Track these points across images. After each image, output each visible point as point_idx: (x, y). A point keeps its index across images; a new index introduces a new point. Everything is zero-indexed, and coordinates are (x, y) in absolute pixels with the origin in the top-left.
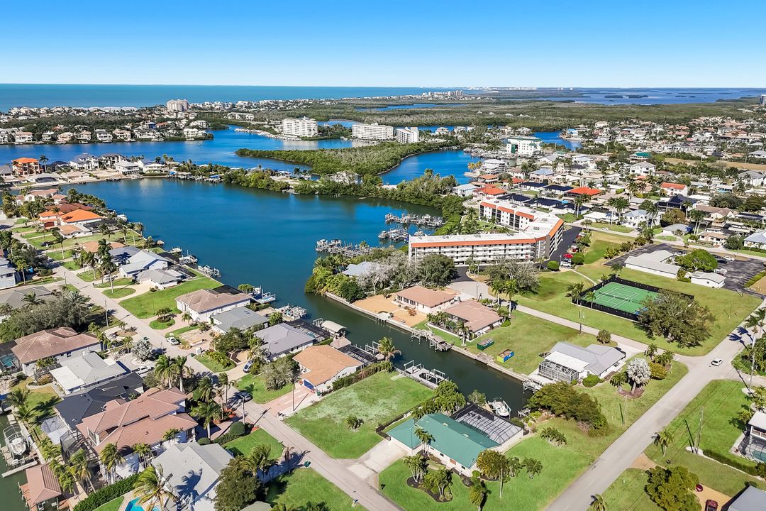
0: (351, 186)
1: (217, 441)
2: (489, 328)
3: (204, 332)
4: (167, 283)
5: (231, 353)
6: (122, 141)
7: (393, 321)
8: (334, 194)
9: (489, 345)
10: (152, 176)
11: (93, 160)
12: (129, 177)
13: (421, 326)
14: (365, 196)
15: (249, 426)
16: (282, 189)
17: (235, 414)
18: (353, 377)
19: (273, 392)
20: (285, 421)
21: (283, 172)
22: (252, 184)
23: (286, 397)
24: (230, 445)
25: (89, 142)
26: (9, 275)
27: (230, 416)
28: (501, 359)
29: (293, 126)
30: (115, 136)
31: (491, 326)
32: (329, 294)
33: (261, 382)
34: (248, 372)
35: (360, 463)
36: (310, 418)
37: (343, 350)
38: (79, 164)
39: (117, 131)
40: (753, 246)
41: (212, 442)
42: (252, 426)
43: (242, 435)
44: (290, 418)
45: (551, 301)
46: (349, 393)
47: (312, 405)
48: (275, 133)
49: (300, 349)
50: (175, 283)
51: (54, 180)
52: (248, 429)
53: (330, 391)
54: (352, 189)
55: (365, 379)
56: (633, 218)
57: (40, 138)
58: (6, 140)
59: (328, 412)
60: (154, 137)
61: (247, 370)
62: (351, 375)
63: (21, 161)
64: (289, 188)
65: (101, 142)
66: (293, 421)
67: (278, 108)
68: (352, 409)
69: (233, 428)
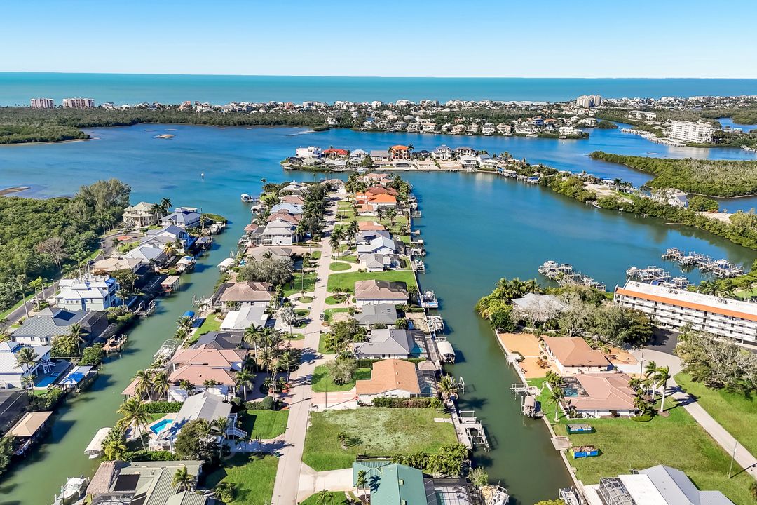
0: (663, 207)
2: (610, 414)
4: (374, 268)
6: (501, 135)
7: (515, 365)
8: (641, 214)
9: (584, 432)
10: (486, 171)
11: (448, 151)
12: (466, 169)
13: (538, 382)
15: (280, 404)
16: (586, 199)
17: (288, 391)
18: (400, 401)
20: (311, 413)
21: (607, 181)
22: (562, 190)
23: (336, 394)
25: (474, 134)
26: (290, 236)
27: (284, 391)
28: (572, 453)
29: (683, 129)
30: (497, 130)
31: (615, 413)
35: (314, 476)
36: (330, 420)
38: (437, 154)
39: (500, 126)
42: (287, 406)
43: (270, 409)
44: (317, 413)
46: (383, 414)
47: (344, 411)
48: (661, 136)
50: (382, 270)
51: (408, 165)
53: (370, 406)
54: (664, 210)
55: (411, 409)
57: (440, 129)
58: (416, 129)
59: (347, 422)
60: (530, 133)
62: (397, 398)
63: (395, 148)
65: (483, 134)
66: (317, 416)
68: (367, 429)
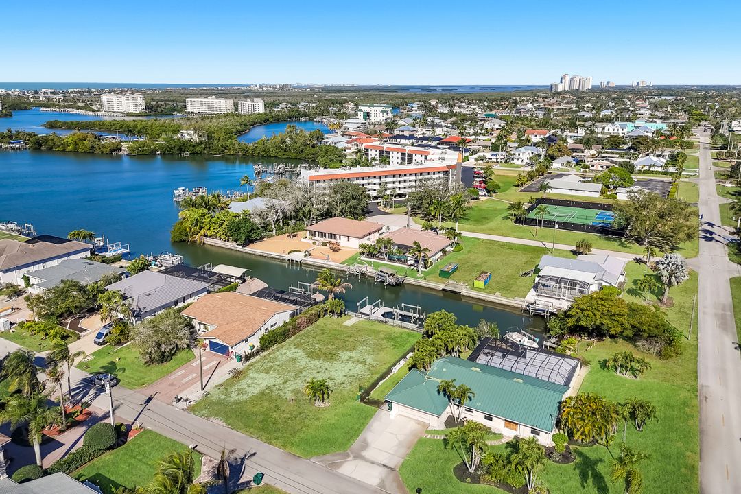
0: (201, 143)
1: (56, 468)
2: (441, 253)
3: (14, 298)
5: (68, 321)
7: (311, 259)
8: (180, 154)
9: (455, 270)
13: (352, 260)
14: (220, 154)
15: (123, 429)
16: (112, 150)
17: (89, 414)
18: (289, 327)
19: (157, 368)
20: (191, 409)
22: (70, 147)
23: (183, 371)
24: (88, 470)
27: (80, 418)
28: (480, 284)
31: (443, 251)
32: (208, 241)
33: (130, 355)
34: (104, 343)
35: (355, 457)
36: (234, 396)
37: (260, 294)
40: (645, 169)
41: (46, 473)
42: (129, 427)
43: (111, 448)
44: (198, 404)
45: (491, 225)
46: (287, 351)
47: (233, 378)
48: (93, 111)
49: (188, 302)
52: (121, 434)
53: (258, 352)
54: (203, 146)
55: (307, 329)
56: (521, 154)
59: (265, 384)
61: (101, 340)
62: (285, 324)
64: (121, 150)
66: (206, 407)
67: (92, 95)
68: (304, 373)
69: (92, 440)
